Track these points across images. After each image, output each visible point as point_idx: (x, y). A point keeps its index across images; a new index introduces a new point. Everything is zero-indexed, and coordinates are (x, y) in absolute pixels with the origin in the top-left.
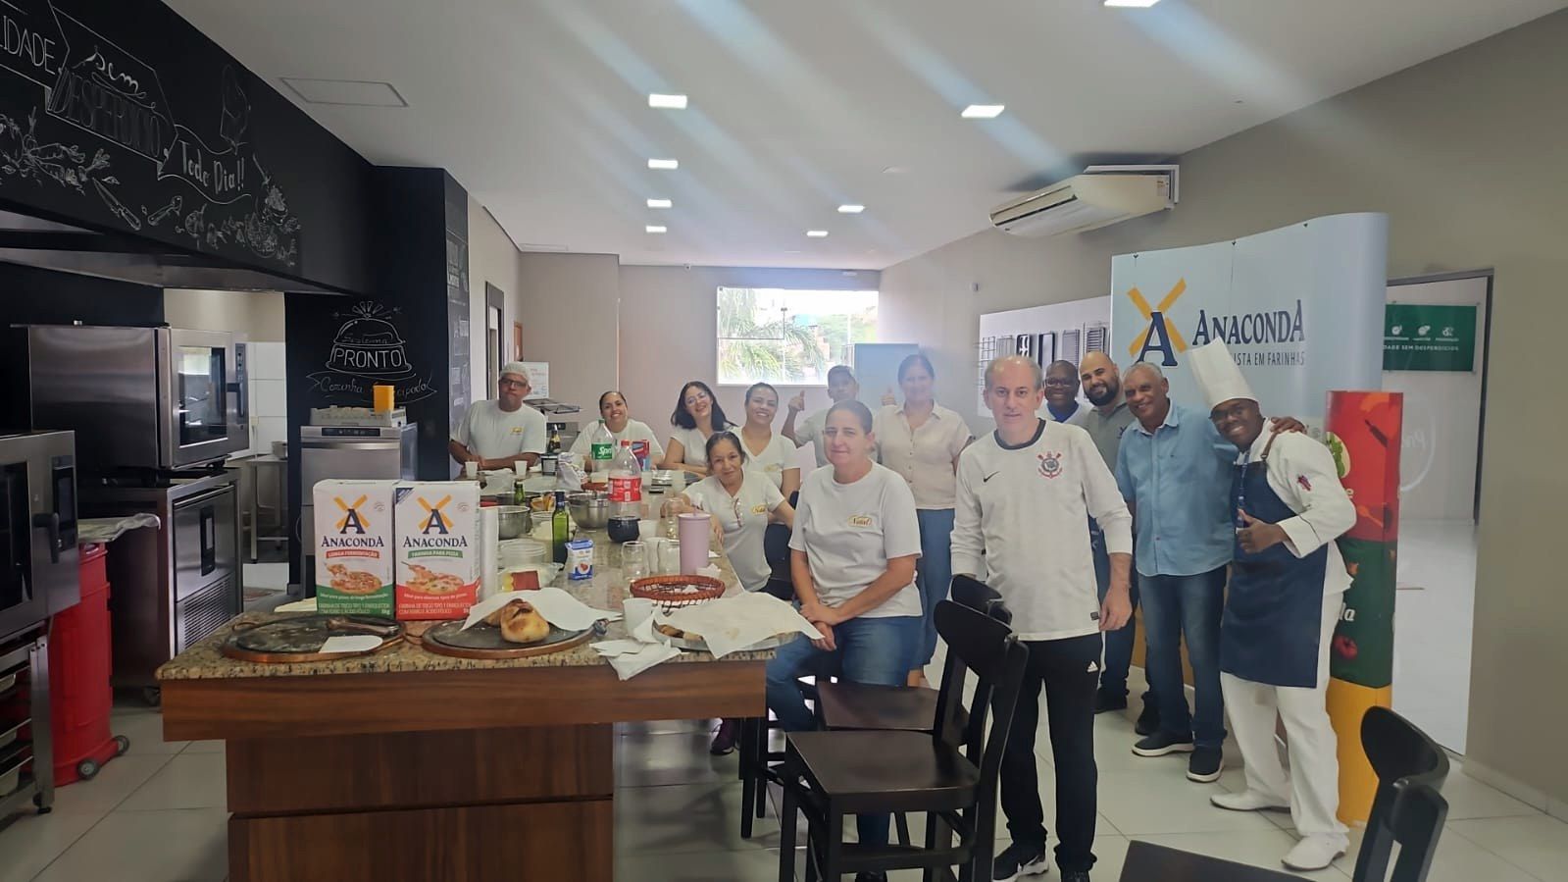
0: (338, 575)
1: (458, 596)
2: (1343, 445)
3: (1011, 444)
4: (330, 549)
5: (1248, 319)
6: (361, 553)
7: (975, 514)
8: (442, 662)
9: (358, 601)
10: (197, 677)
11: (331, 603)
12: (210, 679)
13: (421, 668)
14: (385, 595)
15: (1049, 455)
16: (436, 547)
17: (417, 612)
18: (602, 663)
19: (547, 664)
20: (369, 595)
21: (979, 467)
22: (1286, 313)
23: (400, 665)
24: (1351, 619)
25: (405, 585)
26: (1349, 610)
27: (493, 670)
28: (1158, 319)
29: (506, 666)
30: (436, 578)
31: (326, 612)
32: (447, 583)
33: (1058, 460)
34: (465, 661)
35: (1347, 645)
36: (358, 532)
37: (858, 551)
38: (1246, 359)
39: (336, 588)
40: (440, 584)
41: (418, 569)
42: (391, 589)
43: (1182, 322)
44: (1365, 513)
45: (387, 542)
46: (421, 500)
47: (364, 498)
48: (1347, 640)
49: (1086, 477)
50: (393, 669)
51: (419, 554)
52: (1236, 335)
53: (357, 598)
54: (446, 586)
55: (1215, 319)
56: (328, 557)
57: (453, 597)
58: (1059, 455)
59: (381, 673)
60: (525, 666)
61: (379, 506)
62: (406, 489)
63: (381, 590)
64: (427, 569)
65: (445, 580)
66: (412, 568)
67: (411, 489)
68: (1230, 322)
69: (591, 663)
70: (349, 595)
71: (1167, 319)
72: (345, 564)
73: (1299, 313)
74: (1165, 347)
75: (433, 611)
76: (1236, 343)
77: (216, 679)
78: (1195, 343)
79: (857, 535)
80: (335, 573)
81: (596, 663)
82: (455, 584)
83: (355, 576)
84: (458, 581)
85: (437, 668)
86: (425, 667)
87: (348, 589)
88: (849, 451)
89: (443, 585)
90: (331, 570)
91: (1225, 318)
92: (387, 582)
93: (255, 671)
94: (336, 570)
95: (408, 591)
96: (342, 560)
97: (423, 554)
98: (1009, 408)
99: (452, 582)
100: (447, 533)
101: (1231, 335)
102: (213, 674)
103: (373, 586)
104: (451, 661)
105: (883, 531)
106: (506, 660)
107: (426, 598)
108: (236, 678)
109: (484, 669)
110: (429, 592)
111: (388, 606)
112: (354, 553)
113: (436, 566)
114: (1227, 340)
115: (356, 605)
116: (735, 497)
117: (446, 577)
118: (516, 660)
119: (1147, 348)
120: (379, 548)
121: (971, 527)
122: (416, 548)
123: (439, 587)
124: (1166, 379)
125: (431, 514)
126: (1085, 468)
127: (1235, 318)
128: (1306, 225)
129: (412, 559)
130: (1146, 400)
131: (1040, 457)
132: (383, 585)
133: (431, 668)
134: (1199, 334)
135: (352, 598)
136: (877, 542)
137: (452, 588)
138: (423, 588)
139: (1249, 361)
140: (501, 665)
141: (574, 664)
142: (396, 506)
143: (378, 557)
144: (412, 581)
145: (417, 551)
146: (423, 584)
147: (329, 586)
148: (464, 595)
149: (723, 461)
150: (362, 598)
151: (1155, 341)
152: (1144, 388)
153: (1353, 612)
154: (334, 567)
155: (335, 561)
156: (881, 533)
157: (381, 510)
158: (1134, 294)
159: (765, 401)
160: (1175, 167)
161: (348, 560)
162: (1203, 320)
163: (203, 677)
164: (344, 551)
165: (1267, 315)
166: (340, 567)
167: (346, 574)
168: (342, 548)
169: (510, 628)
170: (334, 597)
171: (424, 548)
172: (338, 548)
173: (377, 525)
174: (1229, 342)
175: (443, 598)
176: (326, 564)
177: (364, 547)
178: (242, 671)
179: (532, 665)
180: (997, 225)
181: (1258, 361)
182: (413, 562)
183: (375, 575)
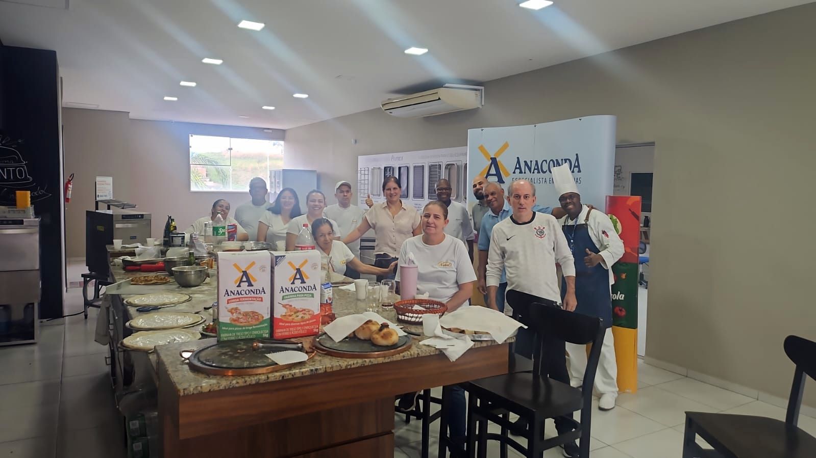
0: (234, 314)
1: (310, 321)
2: (618, 220)
3: (520, 222)
4: (230, 297)
5: (544, 162)
6: (250, 299)
7: (501, 257)
8: (355, 362)
9: (248, 330)
10: (208, 390)
11: (229, 333)
12: (217, 391)
13: (344, 367)
14: (266, 325)
15: (539, 228)
16: (298, 292)
17: (287, 334)
18: (437, 353)
19: (410, 357)
20: (255, 325)
21: (504, 233)
22: (569, 160)
23: (332, 367)
24: (622, 299)
25: (280, 317)
26: (621, 295)
27: (383, 363)
28: (494, 161)
29: (389, 361)
30: (298, 311)
31: (225, 339)
32: (305, 314)
33: (544, 230)
34: (367, 360)
35: (621, 310)
36: (248, 286)
37: (446, 281)
38: (544, 181)
39: (233, 323)
40: (300, 315)
41: (288, 306)
42: (269, 321)
43: (507, 163)
44: (629, 250)
45: (268, 291)
46: (290, 263)
47: (253, 263)
48: (621, 308)
49: (556, 238)
50: (329, 370)
51: (289, 297)
52: (538, 169)
53: (247, 328)
54: (304, 316)
55: (525, 162)
56: (228, 303)
57: (308, 322)
58: (544, 228)
59: (321, 373)
60: (399, 359)
61: (263, 268)
62: (281, 256)
63: (264, 321)
64: (293, 306)
65: (304, 312)
66: (284, 306)
67: (284, 256)
68: (534, 163)
69: (432, 354)
70: (242, 327)
71: (499, 161)
72: (240, 307)
73: (577, 159)
74: (498, 174)
75: (296, 333)
76: (538, 173)
77: (221, 390)
78: (514, 173)
79: (445, 272)
80: (232, 313)
81: (434, 354)
82: (309, 314)
83: (246, 314)
84: (311, 313)
85: (353, 367)
86: (346, 367)
87: (241, 323)
88: (436, 227)
89: (302, 315)
90: (229, 312)
91: (531, 161)
92: (267, 316)
93: (246, 382)
94: (233, 311)
95: (281, 320)
96: (237, 304)
97: (291, 296)
98: (521, 204)
99: (307, 313)
100: (305, 283)
101: (535, 169)
102: (219, 387)
103: (258, 319)
104: (360, 361)
105: (457, 269)
106: (389, 356)
107: (292, 324)
108: (234, 388)
109: (378, 364)
110: (294, 321)
111: (267, 331)
112: (247, 299)
113: (298, 304)
114: (532, 171)
115: (246, 333)
116: (330, 256)
117: (304, 310)
118: (394, 356)
119: (488, 174)
120: (262, 295)
121: (497, 263)
122: (287, 293)
123: (300, 317)
124: (503, 189)
125: (296, 271)
126: (555, 235)
127: (537, 161)
128: (580, 120)
129: (284, 301)
130: (494, 199)
131: (535, 228)
132: (264, 319)
133: (349, 367)
134: (516, 168)
135: (244, 328)
136: (453, 276)
137: (307, 317)
138: (290, 318)
139: (545, 181)
140: (387, 360)
141: (423, 355)
142: (276, 268)
143: (262, 301)
144: (284, 314)
145: (287, 295)
146: (290, 316)
147: (229, 322)
148: (315, 320)
149: (325, 236)
150: (250, 328)
151: (493, 171)
152: (492, 194)
153: (623, 296)
154: (232, 309)
155: (233, 305)
156: (456, 270)
157: (264, 271)
158: (481, 148)
159: (317, 201)
160: (482, 88)
161: (242, 304)
162: (518, 162)
163: (211, 390)
164: (239, 298)
165: (557, 160)
166: (236, 309)
167: (240, 313)
168: (238, 296)
169: (382, 337)
170: (231, 329)
171: (292, 293)
172: (235, 297)
173: (261, 280)
174: (533, 173)
175: (302, 323)
176: (226, 308)
177: (253, 295)
178: (238, 383)
179: (402, 358)
180: (385, 110)
181: (551, 182)
182: (285, 302)
183: (259, 312)
